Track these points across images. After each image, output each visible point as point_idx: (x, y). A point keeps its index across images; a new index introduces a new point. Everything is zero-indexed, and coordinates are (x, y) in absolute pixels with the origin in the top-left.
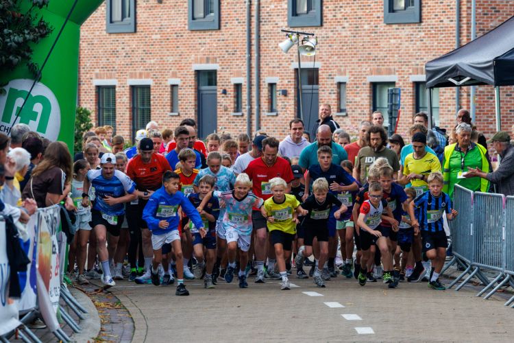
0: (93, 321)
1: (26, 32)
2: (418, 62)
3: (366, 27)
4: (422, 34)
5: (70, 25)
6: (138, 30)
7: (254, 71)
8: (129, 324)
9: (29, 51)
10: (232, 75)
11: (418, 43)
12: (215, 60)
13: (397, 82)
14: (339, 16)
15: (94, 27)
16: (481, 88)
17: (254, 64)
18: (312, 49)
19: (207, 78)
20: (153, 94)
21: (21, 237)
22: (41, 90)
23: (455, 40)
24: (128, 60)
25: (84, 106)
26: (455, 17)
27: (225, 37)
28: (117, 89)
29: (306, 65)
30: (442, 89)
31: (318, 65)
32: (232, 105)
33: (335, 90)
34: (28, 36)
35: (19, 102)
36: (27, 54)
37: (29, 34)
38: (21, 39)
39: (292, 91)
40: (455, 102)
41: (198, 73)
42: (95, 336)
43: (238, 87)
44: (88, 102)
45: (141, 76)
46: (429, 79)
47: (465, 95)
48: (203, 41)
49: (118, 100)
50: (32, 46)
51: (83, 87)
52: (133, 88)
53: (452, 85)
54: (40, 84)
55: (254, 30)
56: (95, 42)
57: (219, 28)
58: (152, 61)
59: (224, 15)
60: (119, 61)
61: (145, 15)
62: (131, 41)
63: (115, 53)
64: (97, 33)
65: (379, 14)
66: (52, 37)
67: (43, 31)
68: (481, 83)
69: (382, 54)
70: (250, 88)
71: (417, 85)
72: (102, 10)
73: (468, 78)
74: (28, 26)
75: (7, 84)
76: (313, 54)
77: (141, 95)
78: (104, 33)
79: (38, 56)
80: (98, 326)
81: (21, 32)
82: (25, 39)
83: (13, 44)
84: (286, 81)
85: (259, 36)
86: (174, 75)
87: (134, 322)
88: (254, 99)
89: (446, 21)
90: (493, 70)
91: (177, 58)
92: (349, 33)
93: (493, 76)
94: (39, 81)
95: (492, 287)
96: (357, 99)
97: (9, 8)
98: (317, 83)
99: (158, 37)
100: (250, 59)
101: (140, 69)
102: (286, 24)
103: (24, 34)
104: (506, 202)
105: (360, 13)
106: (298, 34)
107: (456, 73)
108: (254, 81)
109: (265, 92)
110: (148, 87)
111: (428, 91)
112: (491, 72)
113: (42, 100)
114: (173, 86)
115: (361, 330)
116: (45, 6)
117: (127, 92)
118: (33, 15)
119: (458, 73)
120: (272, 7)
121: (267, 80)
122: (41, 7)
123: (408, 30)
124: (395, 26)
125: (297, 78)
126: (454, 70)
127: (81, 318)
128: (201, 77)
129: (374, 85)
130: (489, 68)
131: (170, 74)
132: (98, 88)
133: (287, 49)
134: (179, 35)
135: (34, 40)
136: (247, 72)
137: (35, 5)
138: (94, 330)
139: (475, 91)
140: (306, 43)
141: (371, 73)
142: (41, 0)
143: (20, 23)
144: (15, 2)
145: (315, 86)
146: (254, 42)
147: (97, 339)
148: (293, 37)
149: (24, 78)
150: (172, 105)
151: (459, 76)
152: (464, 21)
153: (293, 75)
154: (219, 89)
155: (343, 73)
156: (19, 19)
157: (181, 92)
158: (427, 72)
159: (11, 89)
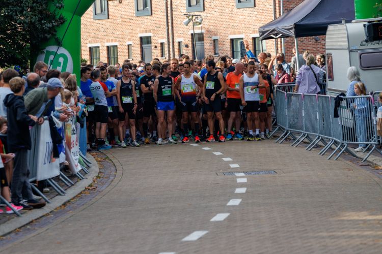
0: (95, 168)
1: (53, 21)
2: (254, 27)
3: (227, 10)
4: (256, 13)
5: (75, 17)
6: (110, 17)
7: (171, 36)
8: (113, 168)
9: (56, 31)
10: (160, 38)
11: (254, 18)
12: (150, 31)
13: (244, 38)
14: (213, 6)
15: (87, 18)
16: (287, 39)
17: (170, 32)
18: (200, 24)
19: (145, 41)
20: (119, 50)
21: (57, 126)
22: (62, 50)
23: (273, 15)
24: (105, 34)
25: (83, 57)
26: (272, 3)
27: (155, 19)
28: (100, 48)
29: (197, 31)
30: (268, 40)
31: (203, 31)
32: (160, 54)
33: (212, 43)
34: (54, 24)
35: (51, 57)
36: (54, 33)
37: (54, 22)
38: (51, 26)
39: (190, 45)
40: (274, 46)
41: (141, 38)
42: (97, 175)
43: (162, 44)
44: (85, 56)
45: (112, 41)
46: (261, 36)
47: (279, 43)
48: (143, 22)
49: (101, 54)
50: (57, 29)
51: (83, 48)
52: (108, 47)
53: (272, 38)
54: (62, 48)
55: (169, 15)
56: (88, 24)
57: (152, 14)
58: (118, 33)
59: (153, 8)
60: (101, 34)
61: (113, 10)
62: (106, 23)
63: (98, 30)
64: (89, 20)
65: (233, 4)
66: (66, 24)
67: (62, 21)
68: (288, 37)
69: (235, 24)
70: (169, 44)
71: (254, 39)
72: (91, 8)
73: (281, 35)
74: (54, 18)
75: (45, 49)
76: (200, 26)
77: (112, 51)
78: (92, 20)
80: (97, 170)
81: (50, 22)
82: (53, 25)
83: (47, 28)
84: (186, 40)
85: (172, 18)
86: (129, 40)
87: (116, 167)
88: (171, 50)
89: (268, 6)
90: (293, 30)
91: (130, 31)
92: (218, 14)
93: (293, 33)
94: (61, 46)
95: (298, 141)
96: (224, 48)
97: (44, 9)
98: (203, 40)
99: (120, 20)
100: (168, 30)
101: (112, 38)
102: (186, 11)
103: (52, 23)
104: (304, 97)
105: (223, 3)
106: (192, 16)
108: (171, 41)
109: (176, 46)
110: (116, 46)
111: (261, 41)
112: (292, 31)
113: (63, 56)
114: (128, 45)
115: (232, 166)
116: (62, 8)
117: (105, 49)
118: (56, 13)
119: (276, 32)
120: (178, 2)
121: (177, 40)
122: (60, 8)
123: (248, 11)
124: (242, 9)
125: (192, 38)
126: (274, 30)
127: (89, 167)
128: (143, 40)
129: (232, 40)
130: (291, 29)
131: (127, 39)
132: (90, 48)
133: (187, 24)
134: (131, 19)
135: (58, 26)
136: (166, 36)
137: (57, 7)
138: (96, 172)
139: (284, 40)
140: (197, 20)
141: (231, 34)
142: (60, 5)
143: (50, 17)
144: (47, 7)
145: (202, 42)
146: (170, 21)
147: (98, 177)
148: (190, 18)
149: (54, 45)
150: (129, 55)
151: (276, 34)
152: (277, 5)
153: (190, 37)
154: (153, 46)
155: (216, 35)
156: (49, 16)
157: (133, 48)
158: (260, 32)
159: (47, 51)
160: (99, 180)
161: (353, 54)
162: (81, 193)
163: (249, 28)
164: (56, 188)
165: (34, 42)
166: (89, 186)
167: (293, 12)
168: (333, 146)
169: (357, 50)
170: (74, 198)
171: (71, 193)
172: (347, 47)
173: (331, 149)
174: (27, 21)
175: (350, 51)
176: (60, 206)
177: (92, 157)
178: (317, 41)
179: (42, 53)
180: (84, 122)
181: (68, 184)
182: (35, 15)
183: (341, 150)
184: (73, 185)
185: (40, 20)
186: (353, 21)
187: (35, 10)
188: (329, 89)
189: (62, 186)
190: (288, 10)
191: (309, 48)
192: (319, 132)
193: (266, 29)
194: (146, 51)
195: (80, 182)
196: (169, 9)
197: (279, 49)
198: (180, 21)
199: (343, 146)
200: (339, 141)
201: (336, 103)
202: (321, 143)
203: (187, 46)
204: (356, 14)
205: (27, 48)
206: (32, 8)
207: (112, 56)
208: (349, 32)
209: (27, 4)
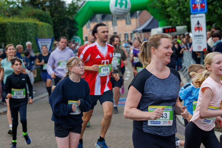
2: (131, 30)
5: (81, 28)
13: (128, 33)
14: (119, 24)
16: (140, 33)
22: (78, 37)
31: (117, 32)
44: (84, 39)
46: (133, 32)
67: (77, 29)
69: (126, 29)
71: (131, 34)
75: (73, 37)
79: (78, 32)
90: (142, 31)
94: (78, 36)
102: (112, 26)
107: (137, 31)
113: (78, 39)
125: (114, 33)
129: (125, 34)
143: (74, 28)
178: (148, 33)
186: (158, 28)
204: (159, 25)
206: (70, 26)
208: (158, 31)
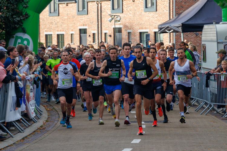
0: (45, 115)
1: (21, 16)
2: (155, 25)
4: (157, 15)
5: (36, 14)
6: (60, 15)
7: (100, 28)
8: (57, 116)
9: (22, 23)
10: (92, 30)
11: (156, 19)
12: (86, 25)
13: (148, 32)
14: (128, 9)
15: (44, 15)
16: (177, 34)
18: (119, 21)
19: (83, 32)
20: (65, 37)
21: (20, 86)
22: (26, 36)
23: (168, 17)
24: (56, 26)
25: (41, 41)
26: (168, 9)
27: (90, 17)
28: (53, 35)
29: (117, 26)
30: (164, 34)
31: (121, 26)
32: (92, 41)
33: (127, 35)
34: (21, 18)
35: (19, 41)
36: (21, 24)
37: (22, 17)
38: (19, 19)
39: (113, 35)
40: (169, 38)
41: (80, 30)
42: (46, 120)
43: (94, 34)
44: (43, 40)
45: (61, 31)
46: (159, 31)
47: (172, 36)
48: (82, 19)
49: (53, 39)
50: (23, 21)
51: (41, 35)
52: (58, 35)
53: (166, 32)
54: (26, 34)
55: (99, 15)
56: (45, 19)
57: (88, 14)
58: (65, 26)
59: (89, 10)
60: (53, 26)
61: (62, 10)
62: (57, 18)
63: (52, 23)
64: (46, 16)
65: (142, 9)
66: (30, 18)
67: (27, 16)
68: (177, 32)
69: (143, 22)
70: (98, 34)
71: (155, 33)
72: (47, 8)
73: (172, 30)
74: (22, 14)
75: (15, 34)
76: (119, 23)
77: (60, 37)
78: (48, 16)
79: (27, 25)
80: (47, 117)
81: (19, 17)
82: (21, 19)
83: (17, 21)
84: (110, 32)
85: (101, 17)
86: (72, 30)
87: (59, 115)
88: (100, 38)
89: (165, 11)
90: (181, 27)
91: (73, 25)
92: (132, 15)
93: (181, 29)
94: (26, 33)
96: (135, 38)
97: (15, 8)
98: (121, 32)
99: (67, 17)
100: (98, 25)
101: (61, 29)
102: (110, 12)
103: (20, 17)
105: (136, 8)
106: (114, 16)
108: (100, 32)
109: (103, 36)
110: (63, 35)
111: (159, 35)
112: (180, 28)
114: (72, 34)
116: (27, 8)
117: (56, 36)
118: (23, 11)
119: (169, 29)
120: (105, 6)
121: (104, 32)
122: (26, 8)
123: (151, 14)
124: (148, 13)
126: (168, 27)
127: (41, 114)
128: (81, 31)
129: (141, 33)
130: (179, 27)
131: (71, 30)
132: (46, 35)
133: (110, 21)
134: (74, 17)
135: (24, 19)
136: (97, 29)
137: (24, 7)
138: (46, 118)
139: (175, 34)
140: (117, 19)
141: (140, 29)
142: (26, 6)
143: (19, 14)
144: (17, 6)
145: (120, 34)
146: (99, 19)
147: (47, 121)
148: (113, 17)
149: (21, 32)
150: (71, 41)
151: (169, 30)
152: (171, 10)
153: (113, 30)
154: (88, 35)
155: (130, 29)
156: (18, 12)
157: (74, 36)
158: (159, 28)
159: (16, 36)
160: (47, 123)
161: (219, 45)
162: (35, 131)
163: (152, 25)
164: (18, 127)
165: (8, 30)
166: (40, 127)
167: (181, 16)
168: (204, 106)
169: (222, 43)
170: (30, 135)
171: (28, 131)
172: (216, 40)
173: (203, 108)
174: (3, 16)
175: (218, 43)
176: (20, 140)
177: (44, 108)
178: (197, 35)
179: (13, 37)
180: (39, 84)
181: (26, 125)
182: (9, 12)
183: (209, 109)
184: (30, 126)
185: (12, 16)
186: (221, 23)
187: (9, 8)
188: (203, 68)
189: (22, 127)
190: (178, 14)
191: (191, 40)
192: (195, 96)
193: (163, 26)
194: (83, 38)
195: (35, 124)
196: (99, 11)
197: (172, 40)
198: (106, 19)
199: (210, 106)
200: (209, 102)
201: (207, 77)
202: (196, 104)
203: (110, 36)
204: (223, 18)
205: (3, 34)
206: (7, 7)
207: (60, 41)
208: (218, 30)
209: (4, 4)
